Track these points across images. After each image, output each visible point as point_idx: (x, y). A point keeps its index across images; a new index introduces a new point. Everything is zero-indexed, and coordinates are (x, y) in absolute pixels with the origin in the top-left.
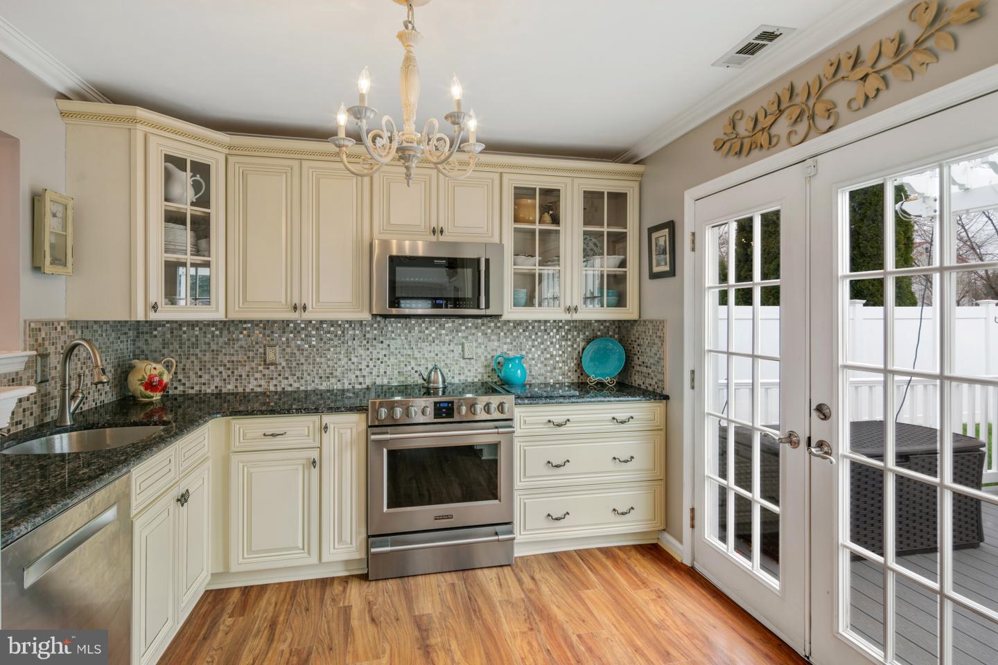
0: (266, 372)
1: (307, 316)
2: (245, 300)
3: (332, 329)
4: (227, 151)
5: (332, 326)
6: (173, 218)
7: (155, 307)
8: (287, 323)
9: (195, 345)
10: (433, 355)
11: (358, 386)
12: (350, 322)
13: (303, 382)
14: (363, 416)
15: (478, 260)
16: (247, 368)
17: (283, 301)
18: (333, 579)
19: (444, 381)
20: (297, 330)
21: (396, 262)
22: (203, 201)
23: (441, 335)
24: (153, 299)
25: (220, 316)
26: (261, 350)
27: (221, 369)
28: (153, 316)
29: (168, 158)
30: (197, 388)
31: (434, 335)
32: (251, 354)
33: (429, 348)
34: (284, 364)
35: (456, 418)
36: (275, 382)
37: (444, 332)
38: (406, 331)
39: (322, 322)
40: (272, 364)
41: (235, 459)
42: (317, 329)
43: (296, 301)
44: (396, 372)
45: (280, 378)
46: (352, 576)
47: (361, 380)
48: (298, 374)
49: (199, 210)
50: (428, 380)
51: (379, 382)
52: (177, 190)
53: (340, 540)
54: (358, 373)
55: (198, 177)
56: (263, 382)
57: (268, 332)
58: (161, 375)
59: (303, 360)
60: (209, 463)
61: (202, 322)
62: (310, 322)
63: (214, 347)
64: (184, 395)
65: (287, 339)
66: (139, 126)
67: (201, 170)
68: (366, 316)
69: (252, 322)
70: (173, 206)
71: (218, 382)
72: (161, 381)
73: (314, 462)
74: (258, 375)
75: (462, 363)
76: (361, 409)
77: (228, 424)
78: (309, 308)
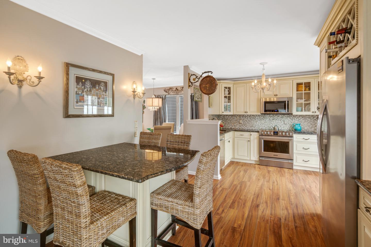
0: (240, 125)
1: (247, 114)
2: (236, 111)
3: (253, 117)
4: (233, 84)
5: (253, 116)
6: (225, 97)
7: (223, 112)
8: (244, 115)
9: (227, 119)
10: (276, 123)
11: (258, 129)
12: (257, 115)
13: (247, 127)
14: (258, 133)
15: (286, 101)
16: (236, 124)
17: (243, 111)
18: (252, 164)
19: (278, 128)
20: (245, 117)
21: (266, 103)
22: (229, 94)
23: (278, 118)
24: (223, 111)
25: (232, 114)
26: (239, 121)
27: (231, 124)
28: (223, 114)
29: (225, 87)
30: (227, 127)
31: (276, 118)
32: (237, 121)
33: (275, 121)
34: (243, 123)
35: (279, 135)
36: (241, 127)
37: (279, 117)
38: (269, 117)
39: (250, 115)
40: (241, 123)
41: (235, 138)
42: (250, 117)
43: (245, 111)
44: (267, 126)
45: (242, 126)
46: (256, 164)
47: (259, 128)
48: (246, 126)
49: (229, 95)
50: (274, 128)
51: (263, 128)
52: (226, 92)
53: (254, 156)
54: (258, 126)
55: (229, 89)
56: (239, 127)
57: (240, 117)
58: (222, 124)
59: (247, 123)
60: (231, 138)
61: (228, 115)
62: (248, 115)
63: (230, 120)
64: (225, 128)
65: (244, 119)
66: (221, 83)
67: (229, 88)
68: (259, 114)
69: (237, 115)
70: (225, 95)
71: (231, 126)
72: (222, 125)
73: (249, 141)
74: (238, 125)
75: (284, 125)
76: (258, 132)
77: (234, 132)
78: (248, 112)
